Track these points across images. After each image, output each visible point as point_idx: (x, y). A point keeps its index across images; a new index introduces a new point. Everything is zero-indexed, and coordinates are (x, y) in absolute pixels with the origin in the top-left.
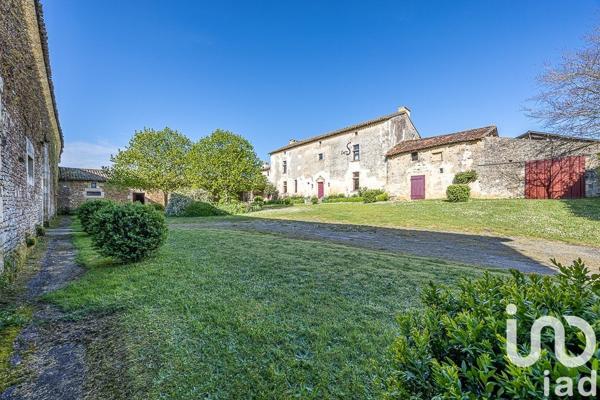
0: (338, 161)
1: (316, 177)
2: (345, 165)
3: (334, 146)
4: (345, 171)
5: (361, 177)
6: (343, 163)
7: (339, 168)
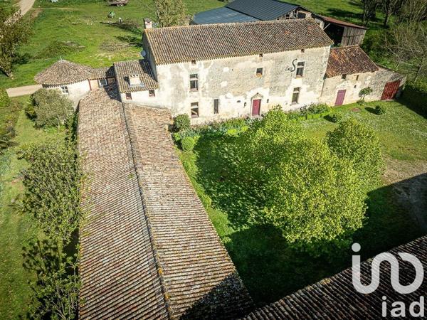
0: (281, 77)
1: (251, 94)
2: (288, 81)
3: (279, 61)
4: (286, 87)
5: (302, 92)
6: (286, 80)
7: (281, 84)
